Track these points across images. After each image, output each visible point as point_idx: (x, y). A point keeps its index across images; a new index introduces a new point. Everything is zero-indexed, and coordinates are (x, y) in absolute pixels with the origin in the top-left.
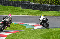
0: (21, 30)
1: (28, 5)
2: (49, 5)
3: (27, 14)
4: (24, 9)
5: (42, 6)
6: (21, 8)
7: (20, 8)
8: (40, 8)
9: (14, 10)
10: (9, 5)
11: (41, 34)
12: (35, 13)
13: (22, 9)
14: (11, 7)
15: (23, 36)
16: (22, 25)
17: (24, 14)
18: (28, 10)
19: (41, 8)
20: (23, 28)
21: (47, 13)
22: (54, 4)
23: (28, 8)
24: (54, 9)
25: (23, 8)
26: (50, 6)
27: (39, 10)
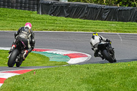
0: (38, 67)
1: (54, 7)
2: (105, 6)
3: (52, 28)
4: (44, 16)
5: (88, 8)
6: (38, 13)
7: (34, 14)
8: (82, 12)
9: (22, 17)
10: (8, 7)
11: (86, 76)
12: (71, 25)
13: (40, 16)
14: (15, 10)
15: (43, 81)
16: (40, 56)
17: (44, 28)
18: (55, 17)
19: (86, 13)
20: (43, 62)
21: (98, 27)
22: (116, 3)
23: (53, 14)
24: (115, 16)
25: (42, 14)
26: (108, 9)
27: (81, 18)
